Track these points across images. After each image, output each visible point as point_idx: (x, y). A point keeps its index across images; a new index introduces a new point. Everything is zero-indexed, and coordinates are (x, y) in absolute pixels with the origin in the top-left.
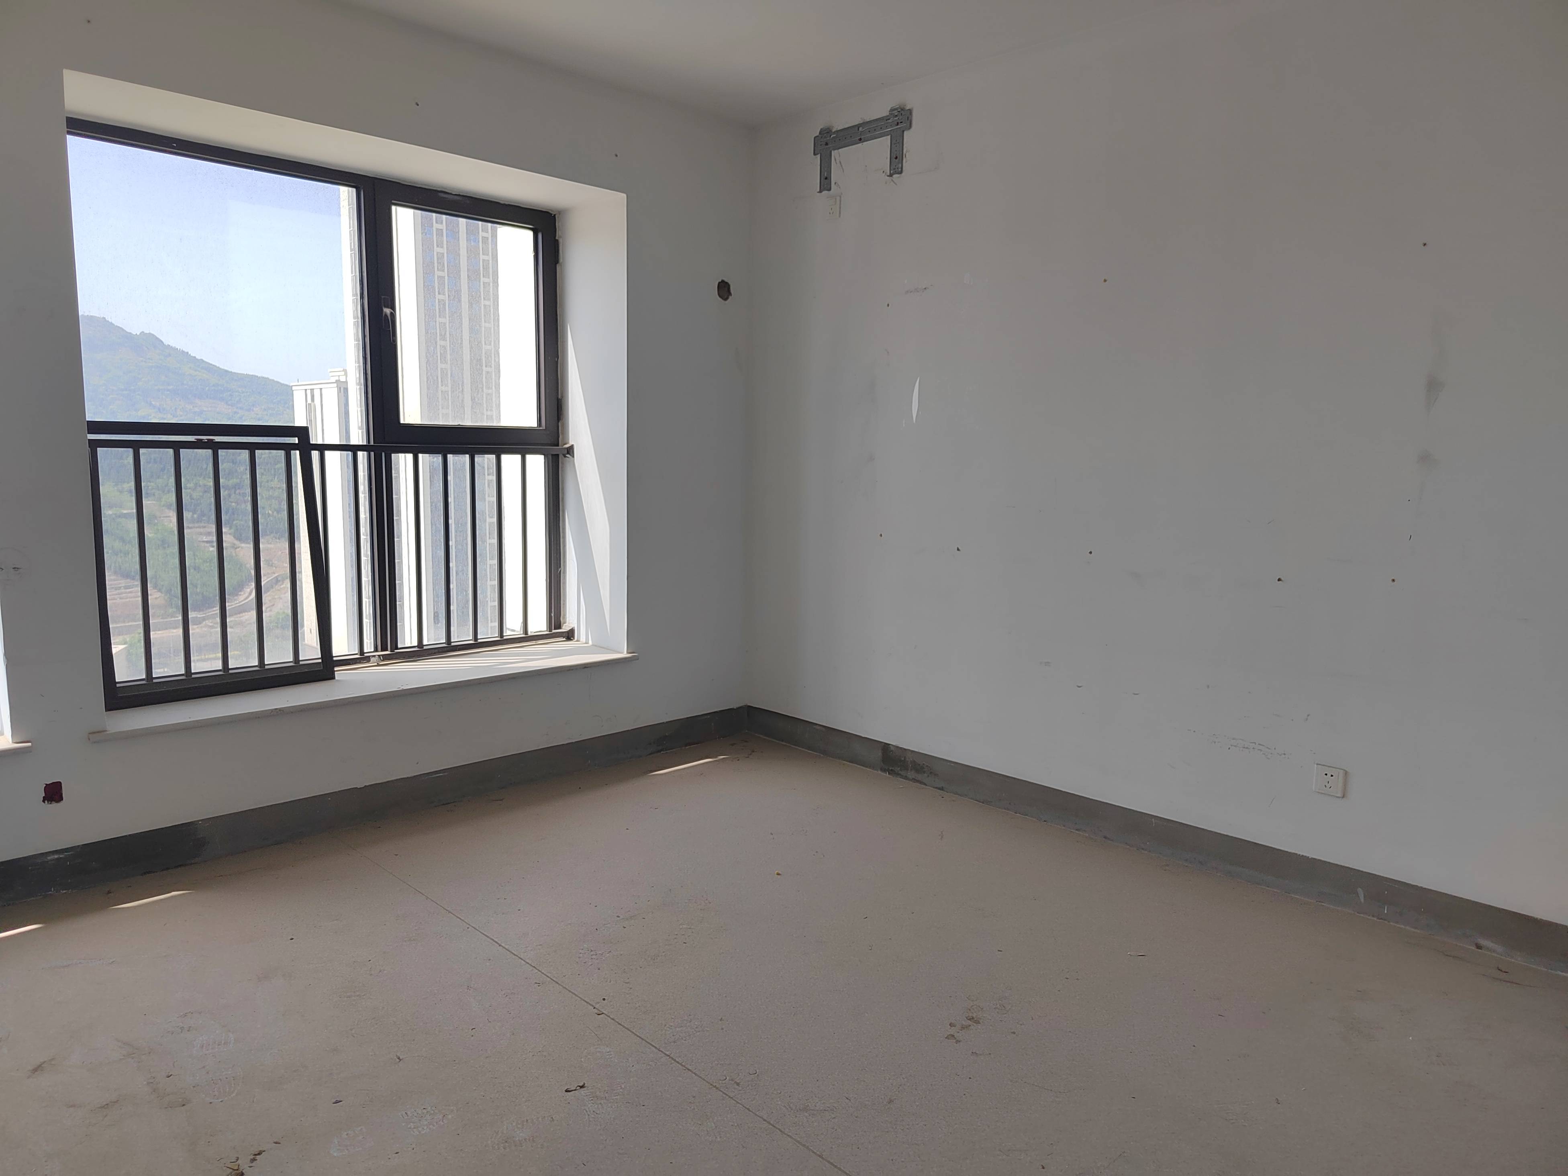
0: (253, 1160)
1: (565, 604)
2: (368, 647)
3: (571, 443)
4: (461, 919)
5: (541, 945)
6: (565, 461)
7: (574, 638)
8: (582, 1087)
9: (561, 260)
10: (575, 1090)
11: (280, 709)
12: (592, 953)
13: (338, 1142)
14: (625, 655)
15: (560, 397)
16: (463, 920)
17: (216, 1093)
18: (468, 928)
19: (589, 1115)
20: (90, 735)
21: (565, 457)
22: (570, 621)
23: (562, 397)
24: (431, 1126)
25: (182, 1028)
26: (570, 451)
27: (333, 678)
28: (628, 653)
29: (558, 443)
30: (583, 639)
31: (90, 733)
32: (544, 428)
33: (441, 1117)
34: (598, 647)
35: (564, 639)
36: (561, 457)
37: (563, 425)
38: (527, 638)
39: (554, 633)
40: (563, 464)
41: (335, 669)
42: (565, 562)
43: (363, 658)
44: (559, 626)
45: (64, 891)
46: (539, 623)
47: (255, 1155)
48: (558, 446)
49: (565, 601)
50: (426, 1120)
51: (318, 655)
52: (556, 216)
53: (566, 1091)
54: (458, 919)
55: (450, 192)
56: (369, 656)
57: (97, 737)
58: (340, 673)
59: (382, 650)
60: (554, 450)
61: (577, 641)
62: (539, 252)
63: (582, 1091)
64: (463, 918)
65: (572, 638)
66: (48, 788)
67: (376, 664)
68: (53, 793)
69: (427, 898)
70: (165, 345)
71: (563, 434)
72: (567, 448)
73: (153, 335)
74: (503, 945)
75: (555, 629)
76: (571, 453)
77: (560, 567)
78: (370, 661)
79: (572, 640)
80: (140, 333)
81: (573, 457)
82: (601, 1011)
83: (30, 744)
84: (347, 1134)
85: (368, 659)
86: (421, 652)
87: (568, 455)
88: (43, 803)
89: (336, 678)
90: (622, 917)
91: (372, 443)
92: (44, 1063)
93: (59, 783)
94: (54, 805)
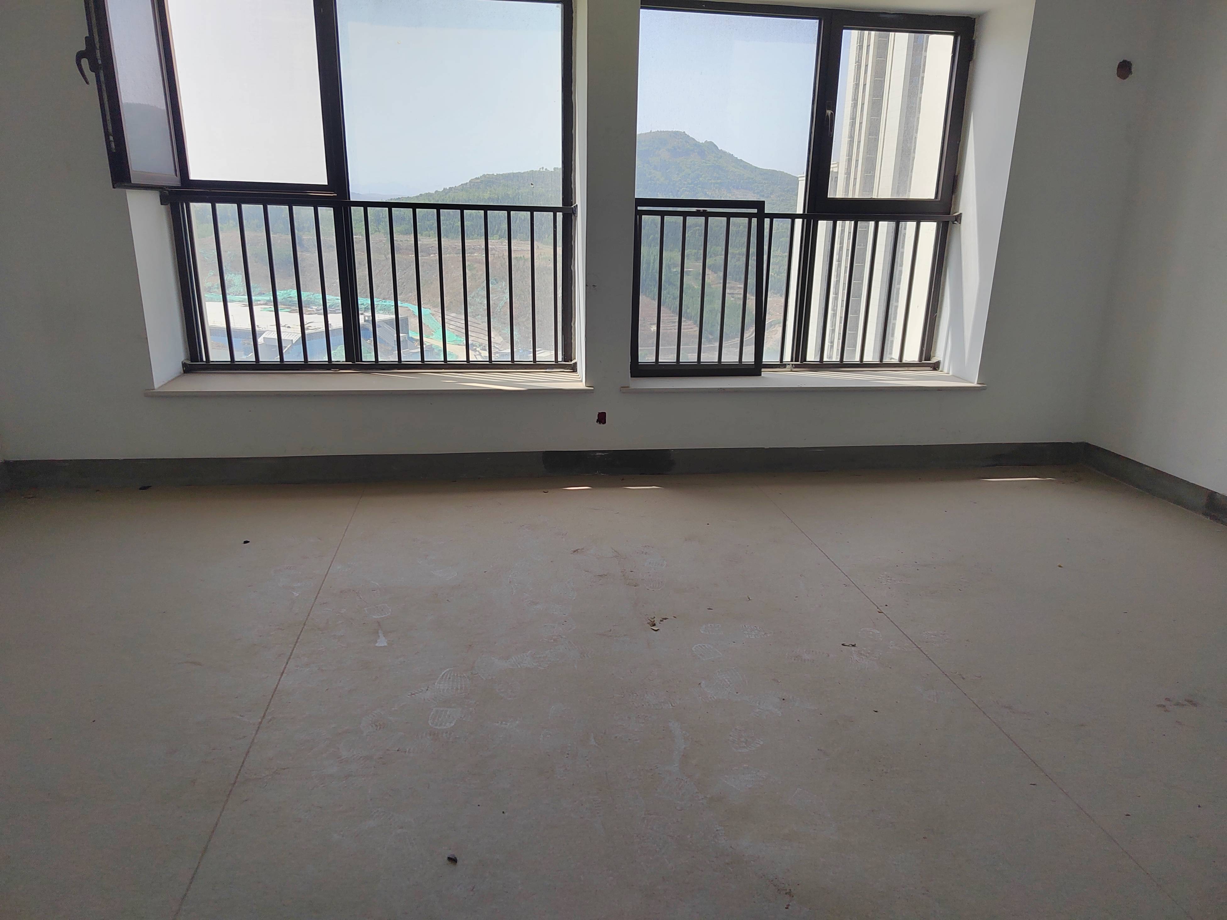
0: (661, 621)
1: (936, 342)
2: (787, 358)
3: (960, 212)
4: (809, 538)
5: (855, 565)
6: (953, 229)
7: (939, 369)
8: (853, 646)
9: (974, 58)
10: (848, 646)
11: (724, 389)
12: (889, 578)
13: (705, 627)
14: (975, 384)
15: (956, 174)
16: (810, 539)
17: (652, 586)
18: (812, 544)
19: (852, 661)
20: (622, 388)
21: (953, 223)
22: (940, 354)
23: (959, 174)
24: (757, 636)
25: (643, 552)
26: (958, 218)
27: (760, 375)
28: (978, 384)
29: (950, 213)
30: (946, 370)
32: (940, 200)
33: (763, 633)
34: (955, 377)
35: (931, 369)
36: (950, 223)
37: (956, 197)
38: (901, 365)
39: (923, 363)
40: (951, 229)
41: (762, 370)
42: (941, 308)
43: (782, 365)
44: (928, 358)
45: (603, 474)
46: (912, 354)
47: (663, 619)
48: (949, 214)
49: (937, 339)
50: (755, 632)
51: (753, 360)
52: (976, 19)
53: (843, 645)
54: (807, 538)
55: (889, 12)
56: (786, 364)
57: (625, 390)
58: (765, 373)
59: (795, 361)
60: (946, 218)
61: (941, 371)
62: (956, 52)
63: (853, 648)
64: (810, 538)
65: (937, 369)
66: (600, 414)
67: (790, 370)
68: (602, 418)
69: (792, 522)
70: (719, 150)
71: (955, 204)
72: (956, 216)
73: (713, 143)
74: (831, 559)
75: (925, 360)
76: (959, 220)
77: (936, 312)
78: (786, 367)
79: (937, 370)
80: (705, 142)
81: (960, 223)
82: (881, 611)
83: (593, 388)
84: (711, 625)
85: (784, 366)
86: (821, 366)
87: (956, 222)
88: (596, 423)
89: (762, 375)
90: (918, 563)
91: (806, 213)
92: (579, 549)
93: (605, 413)
94: (602, 425)
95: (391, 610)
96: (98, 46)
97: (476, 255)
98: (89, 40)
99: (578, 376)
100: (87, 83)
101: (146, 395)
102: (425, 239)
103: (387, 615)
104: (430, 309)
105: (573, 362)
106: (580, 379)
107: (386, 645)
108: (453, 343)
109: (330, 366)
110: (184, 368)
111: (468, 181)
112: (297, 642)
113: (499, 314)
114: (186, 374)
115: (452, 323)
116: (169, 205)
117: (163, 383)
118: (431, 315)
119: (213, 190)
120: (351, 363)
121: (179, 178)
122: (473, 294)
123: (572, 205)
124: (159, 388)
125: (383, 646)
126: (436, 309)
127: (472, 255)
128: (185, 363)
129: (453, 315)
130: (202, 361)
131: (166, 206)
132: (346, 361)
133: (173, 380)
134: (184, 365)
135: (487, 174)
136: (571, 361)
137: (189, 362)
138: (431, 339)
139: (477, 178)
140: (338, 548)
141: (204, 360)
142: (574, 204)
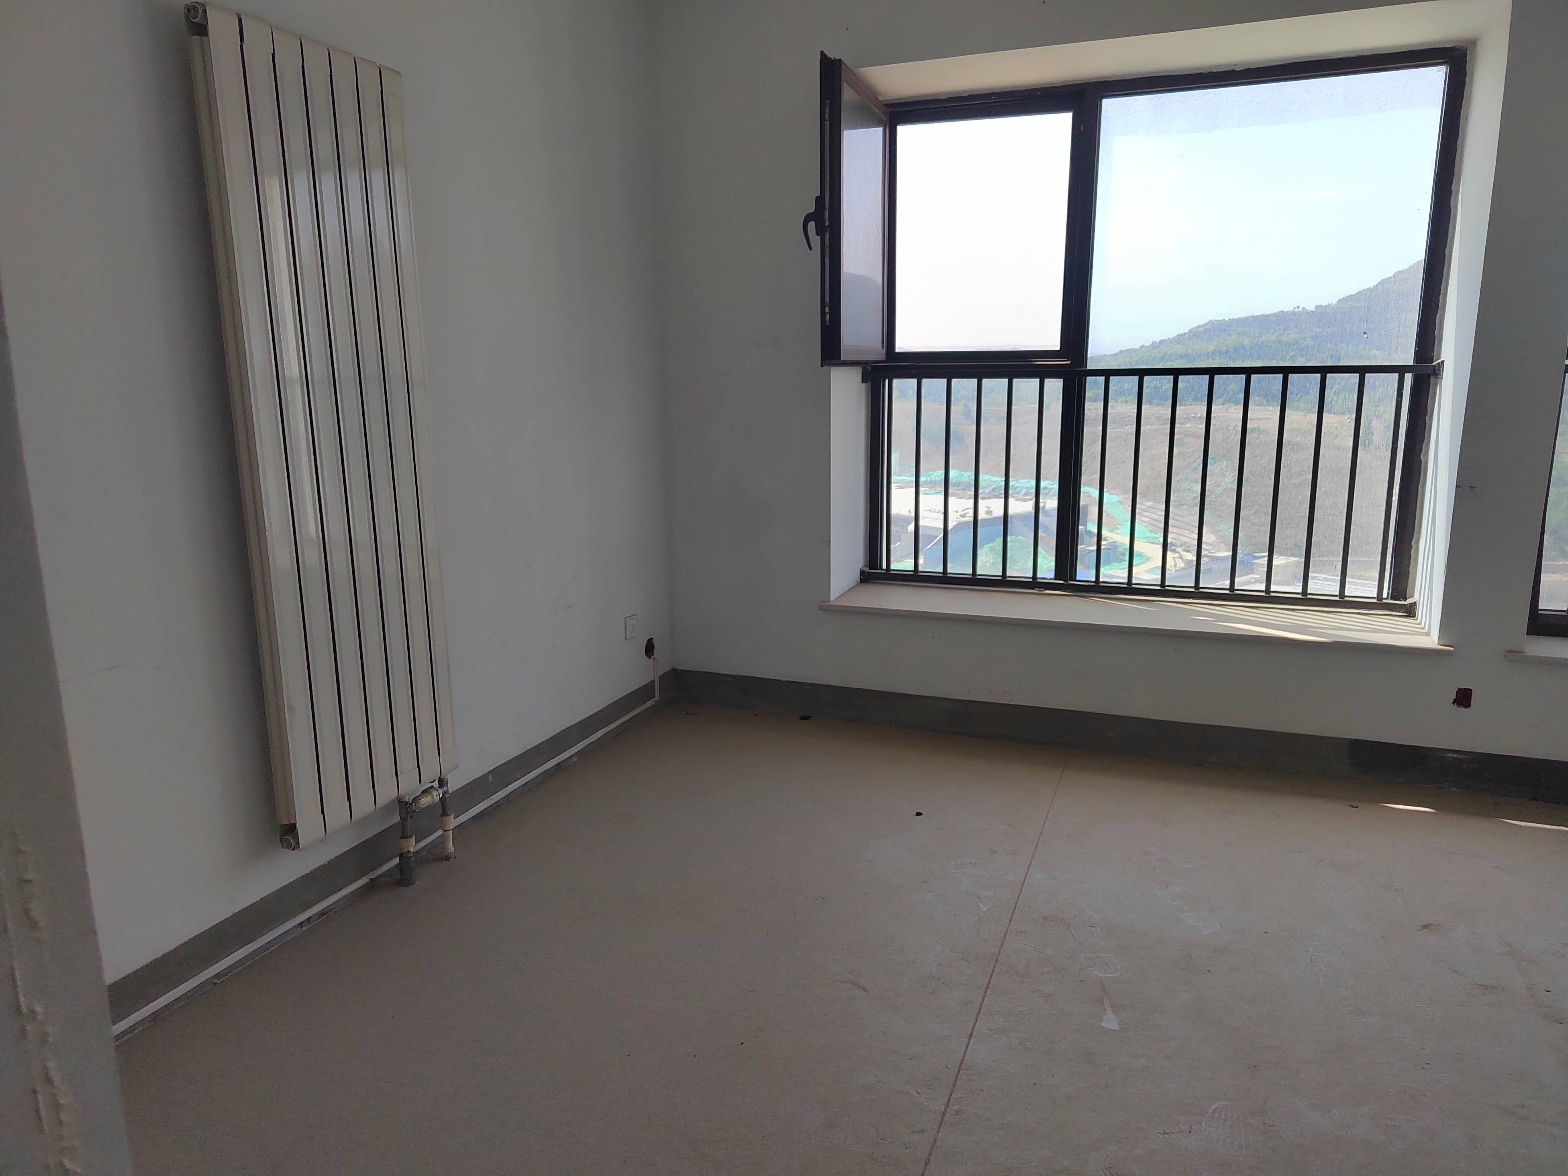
31: (1507, 651)
57: (1514, 656)
66: (1460, 692)
68: (1463, 698)
83: (1452, 649)
88: (1452, 704)
92: (1432, 924)
93: (1471, 690)
94: (1462, 709)
95: (1121, 967)
96: (827, 206)
97: (1188, 425)
98: (819, 201)
99: (1420, 624)
100: (811, 249)
101: (821, 608)
102: (1121, 406)
103: (1115, 975)
104: (1118, 495)
105: (1409, 601)
106: (1426, 630)
107: (1117, 1028)
108: (1145, 540)
109: (1034, 584)
110: (862, 577)
111: (1187, 331)
112: (987, 987)
113: (1213, 504)
114: (862, 584)
115: (1146, 514)
116: (869, 384)
117: (839, 594)
118: (1119, 504)
119: (921, 363)
120: (1062, 582)
121: (884, 351)
122: (1179, 477)
123: (1433, 362)
124: (834, 600)
125: (1113, 1030)
126: (1126, 496)
127: (1183, 426)
128: (863, 570)
129: (1149, 504)
130: (881, 568)
131: (867, 384)
132: (1055, 579)
133: (849, 590)
134: (862, 572)
135: (1215, 320)
136: (1405, 599)
137: (867, 570)
138: (1116, 533)
139: (1199, 326)
140: (1037, 845)
141: (884, 566)
142: (1435, 361)
